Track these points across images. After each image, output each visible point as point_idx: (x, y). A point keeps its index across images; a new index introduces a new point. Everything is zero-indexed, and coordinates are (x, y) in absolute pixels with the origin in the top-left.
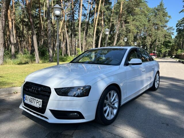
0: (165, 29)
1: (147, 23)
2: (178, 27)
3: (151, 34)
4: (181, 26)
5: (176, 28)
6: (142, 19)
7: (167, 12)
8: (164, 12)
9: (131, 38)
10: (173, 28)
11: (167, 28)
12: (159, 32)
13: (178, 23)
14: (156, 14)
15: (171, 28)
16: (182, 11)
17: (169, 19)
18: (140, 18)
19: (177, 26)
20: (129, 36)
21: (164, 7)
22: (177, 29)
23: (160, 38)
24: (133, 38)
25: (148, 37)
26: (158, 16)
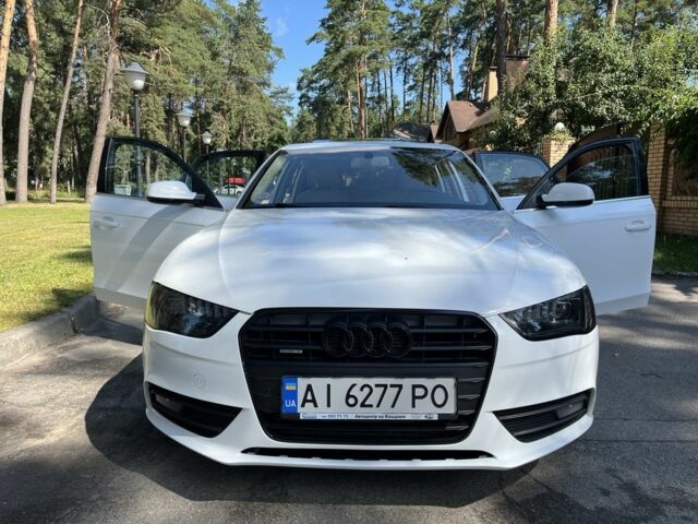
0: (267, 92)
1: (208, 63)
2: (303, 91)
3: (225, 107)
4: (313, 89)
5: (299, 94)
6: (190, 44)
7: (269, 35)
8: (260, 33)
9: (155, 115)
10: (289, 92)
11: (272, 89)
12: (253, 101)
13: (303, 78)
14: (237, 35)
15: (282, 92)
16: (313, 39)
17: (276, 58)
18: (183, 40)
19: (299, 88)
20: (147, 105)
21: (261, 15)
22: (301, 98)
23: (258, 124)
24: (163, 115)
25: (217, 117)
26: (244, 44)
